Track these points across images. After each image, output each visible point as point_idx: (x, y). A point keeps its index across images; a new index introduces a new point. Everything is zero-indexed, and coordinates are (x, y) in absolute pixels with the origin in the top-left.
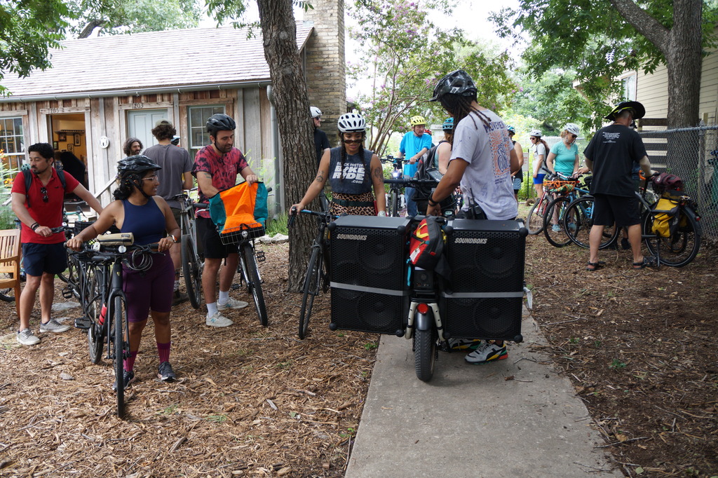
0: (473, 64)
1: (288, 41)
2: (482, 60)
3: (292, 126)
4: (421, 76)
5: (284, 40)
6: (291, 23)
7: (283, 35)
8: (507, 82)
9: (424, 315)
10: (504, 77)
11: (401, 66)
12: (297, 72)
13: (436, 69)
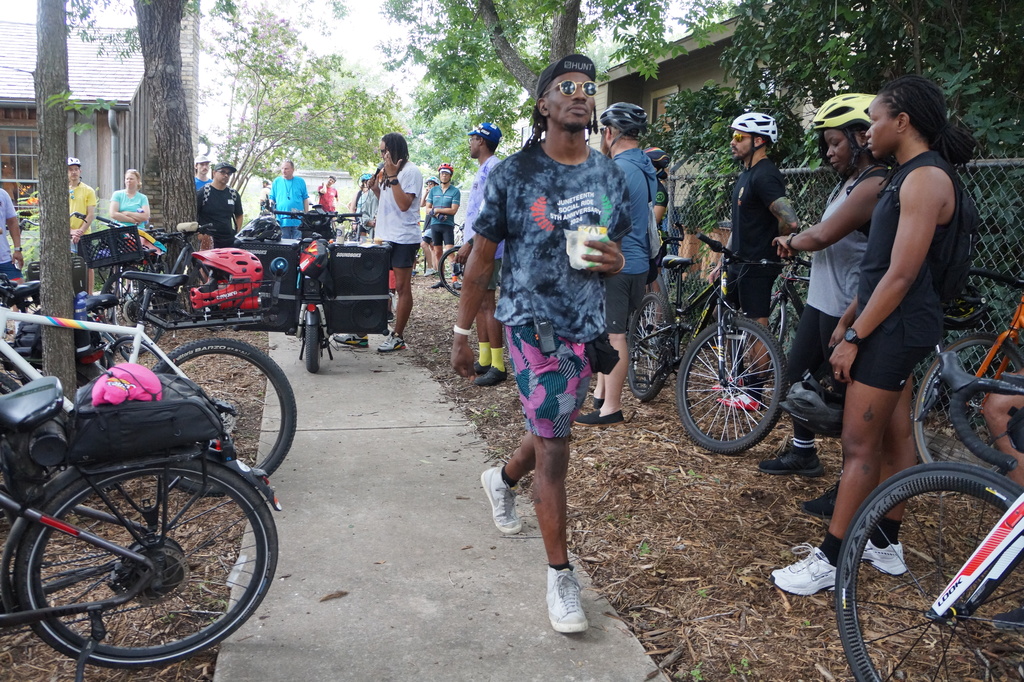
0: (353, 100)
1: (175, 76)
2: (364, 96)
3: (174, 161)
4: (290, 108)
5: (170, 75)
6: (178, 58)
7: (170, 69)
8: (392, 124)
9: (312, 313)
10: (389, 117)
11: (266, 96)
12: (182, 106)
13: (308, 100)
